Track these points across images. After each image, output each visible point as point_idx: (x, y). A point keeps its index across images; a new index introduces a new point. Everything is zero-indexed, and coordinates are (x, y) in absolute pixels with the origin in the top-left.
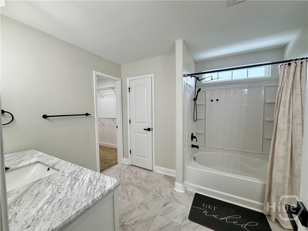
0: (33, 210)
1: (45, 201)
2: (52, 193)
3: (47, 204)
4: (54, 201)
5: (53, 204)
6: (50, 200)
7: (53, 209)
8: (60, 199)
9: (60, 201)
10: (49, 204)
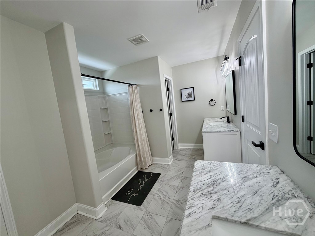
0: (260, 180)
1: (250, 181)
2: (242, 185)
3: (249, 178)
4: (244, 176)
5: (246, 175)
6: (246, 179)
7: (246, 172)
8: (239, 174)
9: (239, 173)
10: (248, 177)
